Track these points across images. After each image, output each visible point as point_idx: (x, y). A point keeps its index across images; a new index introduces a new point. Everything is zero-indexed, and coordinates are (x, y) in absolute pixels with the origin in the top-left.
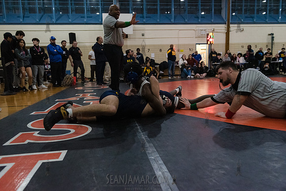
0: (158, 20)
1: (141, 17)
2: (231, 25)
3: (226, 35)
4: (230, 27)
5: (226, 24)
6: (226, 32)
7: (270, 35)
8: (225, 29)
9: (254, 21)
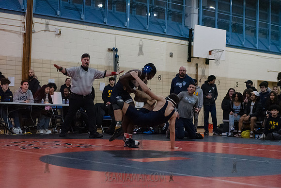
2: (35, 20)
3: (25, 40)
4: (34, 22)
5: (25, 16)
6: (25, 32)
7: (112, 50)
8: (23, 25)
9: (80, 18)
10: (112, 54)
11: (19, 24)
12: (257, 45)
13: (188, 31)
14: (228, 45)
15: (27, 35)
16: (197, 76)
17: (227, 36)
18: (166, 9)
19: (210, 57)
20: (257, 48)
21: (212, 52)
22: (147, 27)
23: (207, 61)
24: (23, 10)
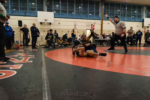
0: (67, 16)
1: (58, 14)
4: (103, 21)
13: (143, 20)
15: (102, 24)
16: (145, 31)
18: (136, 15)
19: (149, 26)
22: (131, 20)
24: (101, 19)
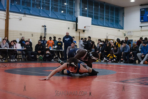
3: (6, 22)
4: (10, 14)
5: (5, 12)
6: (6, 19)
7: (44, 26)
8: (5, 16)
9: (30, 13)
10: (43, 28)
11: (3, 15)
12: (104, 24)
13: (76, 18)
14: (92, 24)
15: (7, 19)
17: (92, 20)
18: (66, 9)
19: (85, 29)
20: (105, 25)
21: (86, 27)
22: (58, 17)
23: (84, 31)
24: (5, 9)
